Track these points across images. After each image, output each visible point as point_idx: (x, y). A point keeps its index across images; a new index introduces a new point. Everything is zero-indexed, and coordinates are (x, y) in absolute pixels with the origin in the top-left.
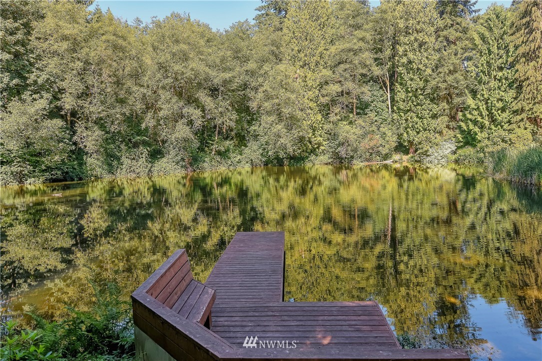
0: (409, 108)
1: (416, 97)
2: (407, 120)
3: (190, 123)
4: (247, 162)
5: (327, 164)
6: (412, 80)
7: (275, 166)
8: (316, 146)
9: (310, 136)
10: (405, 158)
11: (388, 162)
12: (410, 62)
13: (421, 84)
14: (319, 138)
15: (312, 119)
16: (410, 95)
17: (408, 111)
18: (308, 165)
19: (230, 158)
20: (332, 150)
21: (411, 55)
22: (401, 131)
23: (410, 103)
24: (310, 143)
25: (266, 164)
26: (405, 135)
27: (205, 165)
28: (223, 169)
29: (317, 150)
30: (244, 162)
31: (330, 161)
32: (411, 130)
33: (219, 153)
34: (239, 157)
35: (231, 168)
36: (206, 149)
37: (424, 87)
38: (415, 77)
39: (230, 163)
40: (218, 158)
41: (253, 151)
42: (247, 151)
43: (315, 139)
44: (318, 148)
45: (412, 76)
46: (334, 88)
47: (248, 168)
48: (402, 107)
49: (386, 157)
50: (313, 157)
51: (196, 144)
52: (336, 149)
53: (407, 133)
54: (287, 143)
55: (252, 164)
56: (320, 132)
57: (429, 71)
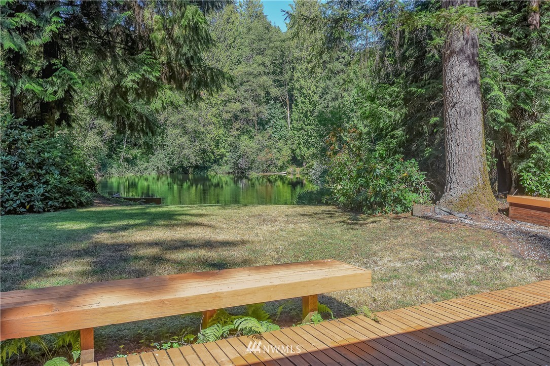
0: (300, 127)
1: (306, 117)
2: (299, 137)
3: (101, 133)
4: (154, 170)
5: (229, 173)
6: (303, 103)
7: (179, 173)
8: (218, 157)
9: (212, 148)
10: (298, 170)
11: (283, 173)
12: (302, 88)
13: (310, 108)
14: (223, 150)
15: (215, 133)
16: (302, 116)
17: (300, 129)
18: (211, 174)
19: (137, 165)
20: (233, 161)
21: (302, 82)
22: (294, 147)
23: (301, 122)
24: (213, 153)
25: (172, 172)
26: (298, 150)
27: (113, 171)
28: (130, 175)
29: (220, 160)
30: (150, 169)
31: (231, 170)
32: (303, 146)
33: (127, 160)
34: (146, 164)
35: (138, 174)
36: (114, 156)
37: (313, 110)
38: (306, 101)
39: (137, 169)
40: (126, 164)
41: (159, 159)
42: (154, 158)
43: (218, 150)
44: (221, 158)
45: (303, 100)
46: (236, 107)
47: (154, 174)
48: (295, 126)
49: (282, 168)
50: (215, 167)
51: (105, 151)
52: (237, 160)
53: (300, 148)
54: (191, 154)
55: (158, 171)
56: (224, 144)
57: (316, 97)
